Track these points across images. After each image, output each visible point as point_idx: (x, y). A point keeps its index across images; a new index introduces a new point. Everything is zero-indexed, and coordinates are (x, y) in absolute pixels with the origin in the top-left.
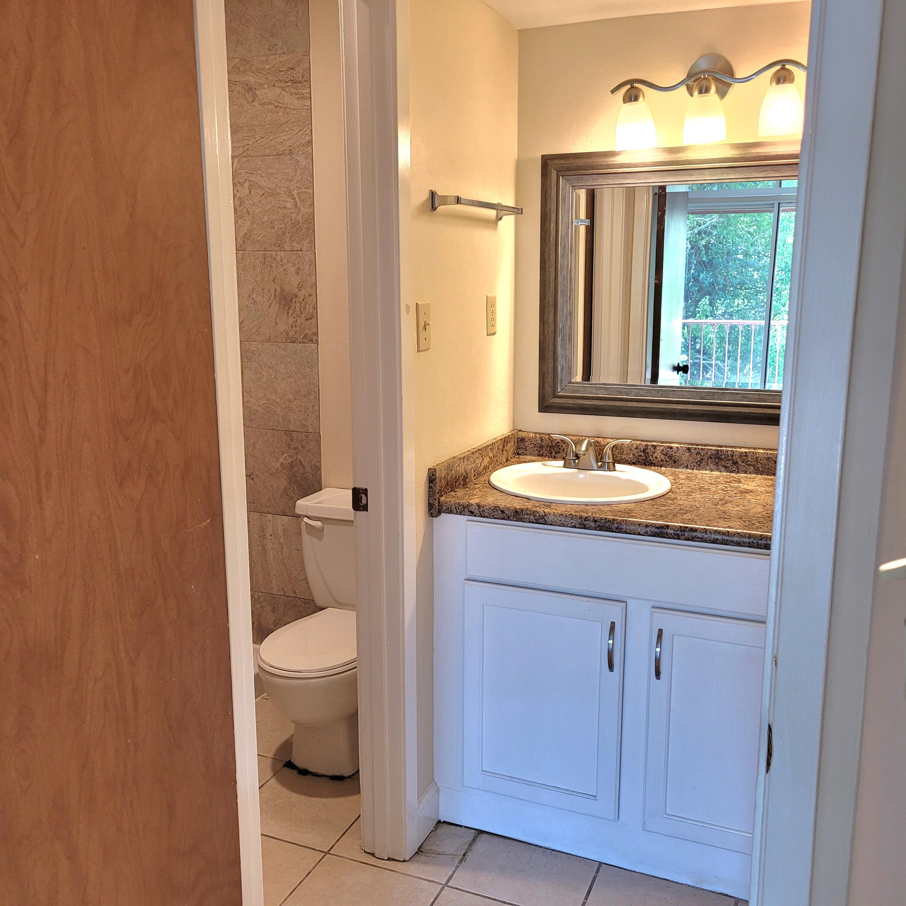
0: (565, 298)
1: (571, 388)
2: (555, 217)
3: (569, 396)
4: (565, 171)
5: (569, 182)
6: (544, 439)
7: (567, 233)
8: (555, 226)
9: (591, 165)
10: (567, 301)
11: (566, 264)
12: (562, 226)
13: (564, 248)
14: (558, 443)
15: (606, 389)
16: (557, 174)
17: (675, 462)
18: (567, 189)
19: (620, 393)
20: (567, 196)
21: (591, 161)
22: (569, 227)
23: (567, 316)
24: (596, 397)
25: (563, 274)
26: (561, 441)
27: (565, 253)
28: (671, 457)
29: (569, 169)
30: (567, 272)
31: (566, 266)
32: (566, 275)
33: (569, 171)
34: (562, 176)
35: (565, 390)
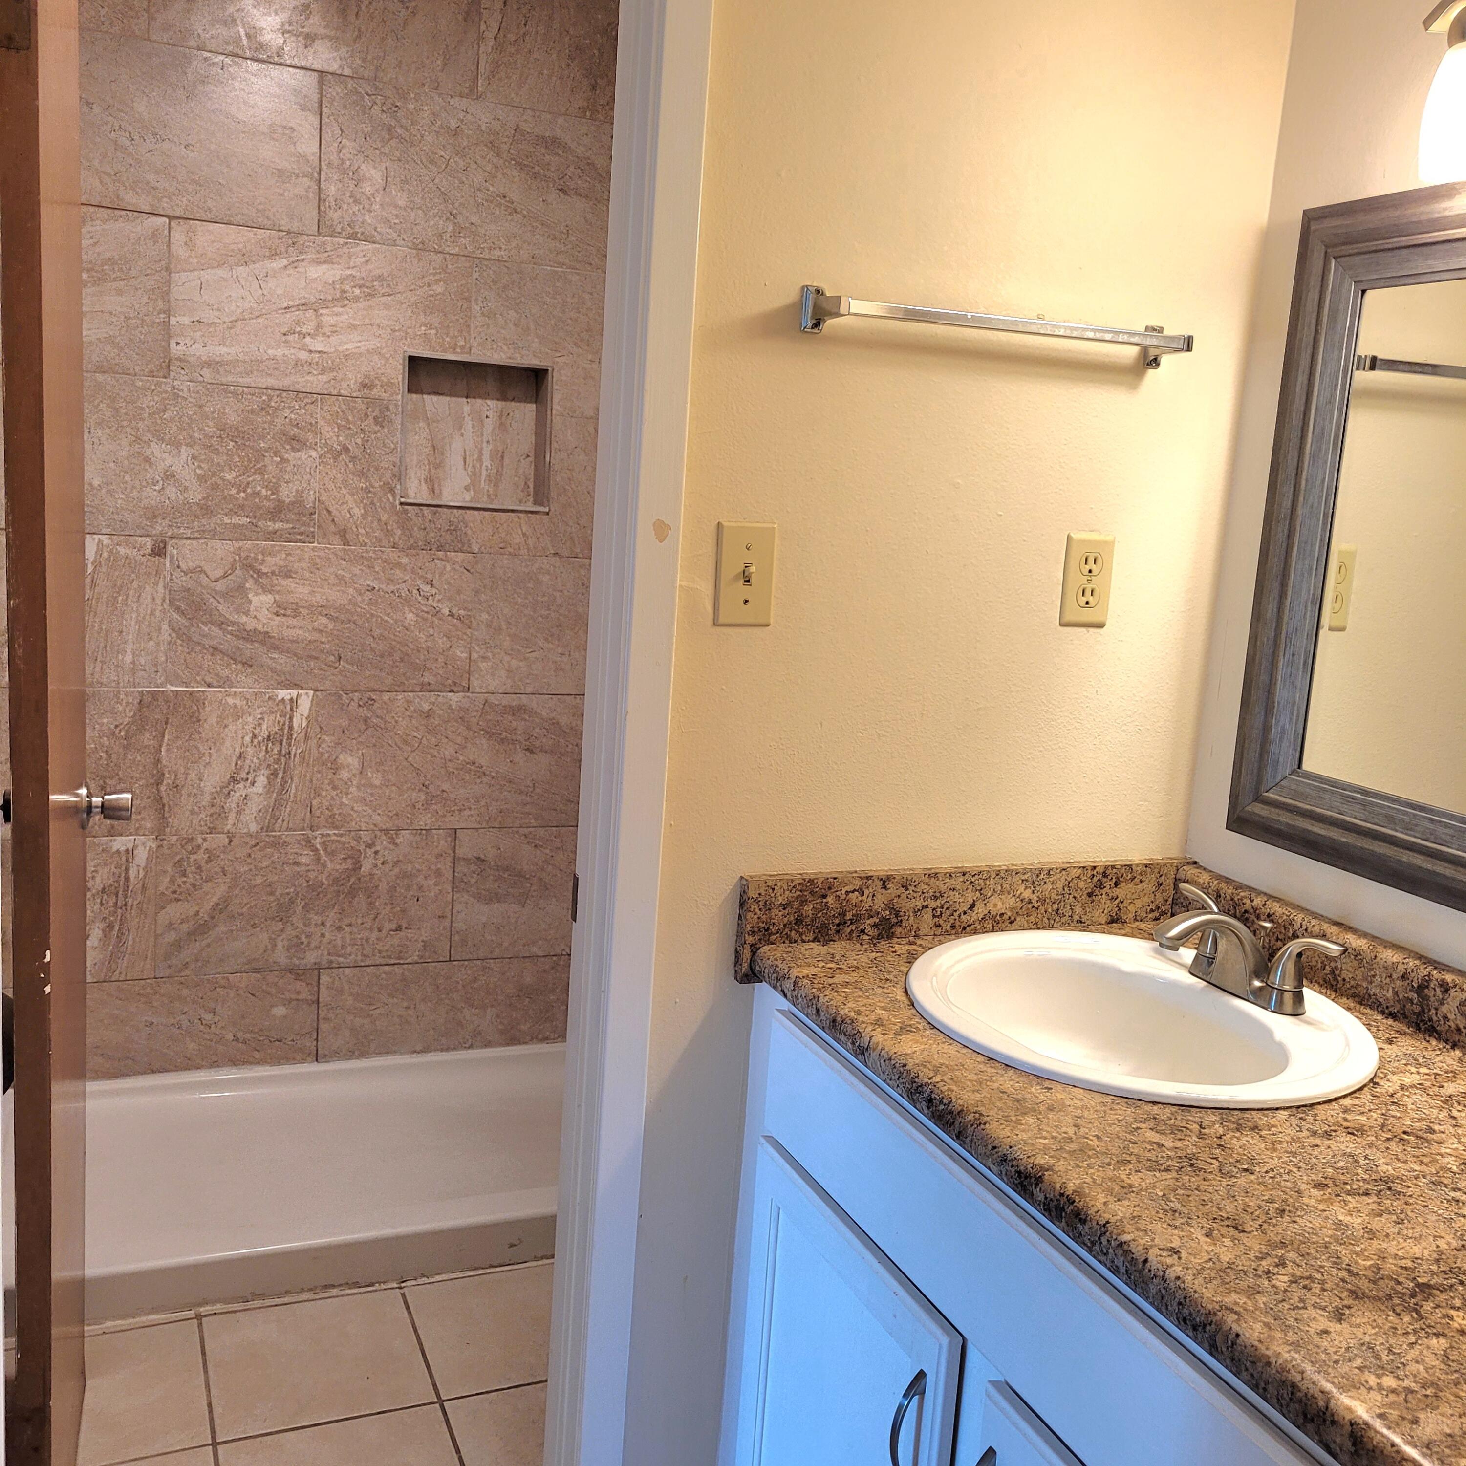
0: (1307, 562)
1: (1293, 787)
2: (1309, 360)
3: (1284, 804)
4: (1344, 244)
5: (1351, 272)
6: (1223, 895)
7: (1331, 402)
8: (1306, 382)
9: (1395, 225)
10: (1311, 569)
11: (1320, 478)
12: (1321, 383)
13: (1320, 437)
14: (1246, 911)
15: (1364, 805)
16: (1326, 252)
18: (1344, 291)
19: (1391, 820)
20: (1341, 307)
21: (1397, 213)
22: (1336, 385)
23: (1306, 607)
24: (1338, 819)
25: (1310, 502)
26: (1252, 911)
27: (1320, 450)
29: (1349, 240)
30: (1321, 497)
31: (1318, 482)
32: (1316, 504)
33: (1350, 243)
34: (1334, 258)
35: (1283, 787)
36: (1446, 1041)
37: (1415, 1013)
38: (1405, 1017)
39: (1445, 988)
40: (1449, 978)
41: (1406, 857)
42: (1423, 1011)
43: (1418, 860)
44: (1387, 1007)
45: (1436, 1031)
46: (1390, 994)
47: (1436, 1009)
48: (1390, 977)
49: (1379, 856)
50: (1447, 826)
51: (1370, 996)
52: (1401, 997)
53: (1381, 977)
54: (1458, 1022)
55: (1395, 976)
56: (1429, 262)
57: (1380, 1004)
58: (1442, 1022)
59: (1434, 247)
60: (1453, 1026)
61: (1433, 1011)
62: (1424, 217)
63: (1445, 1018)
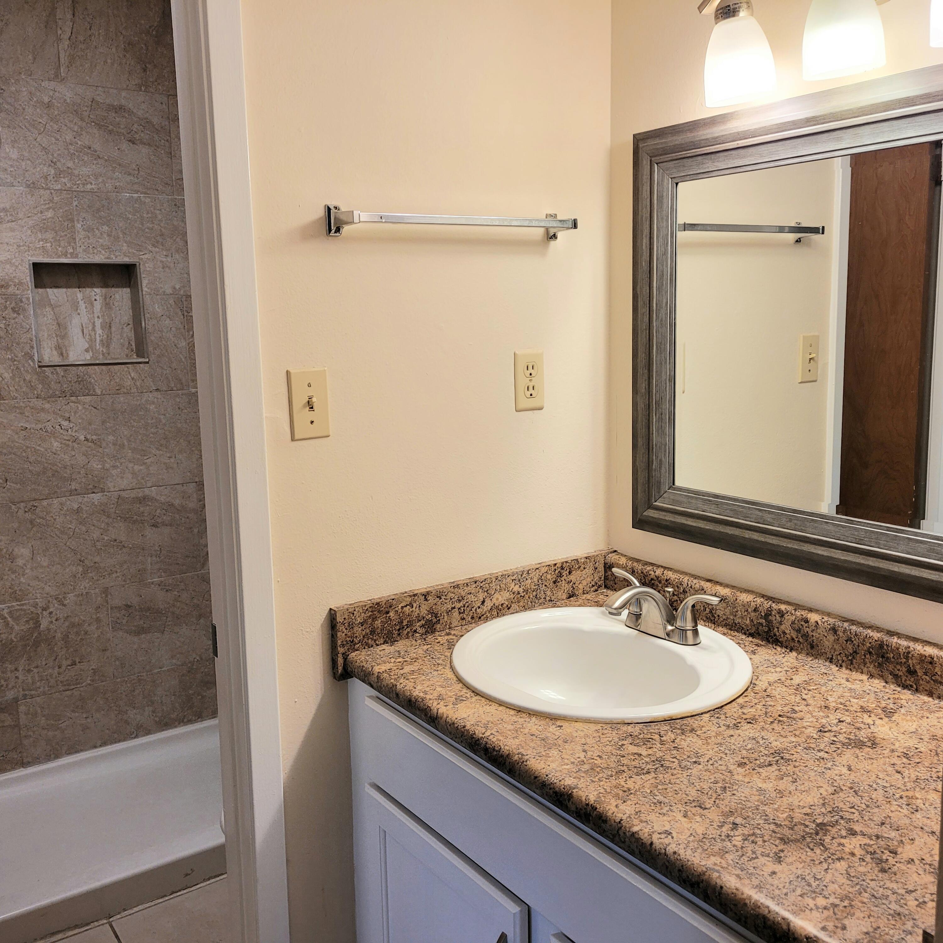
0: (663, 355)
1: (672, 497)
2: (648, 228)
3: (668, 508)
4: (661, 155)
5: (668, 172)
6: (636, 571)
7: (665, 253)
8: (648, 243)
9: (692, 142)
10: (666, 359)
11: (664, 301)
12: (658, 242)
13: (661, 277)
14: (652, 579)
15: (717, 504)
16: (651, 160)
17: (812, 647)
18: (665, 184)
19: (736, 513)
20: (665, 194)
21: (693, 134)
22: (667, 243)
23: (666, 384)
24: (703, 515)
25: (660, 318)
26: (655, 579)
27: (663, 285)
28: (806, 636)
29: (665, 152)
30: (666, 314)
31: (664, 305)
32: (664, 319)
33: (666, 154)
34: (657, 164)
35: (664, 498)
36: (786, 647)
37: (765, 632)
38: (759, 635)
39: (781, 614)
40: (783, 607)
41: (748, 534)
42: (770, 629)
43: (755, 536)
44: (748, 630)
45: (780, 642)
46: (748, 622)
47: (778, 628)
48: (747, 611)
49: (732, 536)
50: (770, 512)
51: (736, 624)
52: (755, 623)
53: (741, 611)
54: (792, 634)
55: (750, 610)
56: (716, 164)
57: (743, 629)
58: (782, 636)
59: (718, 155)
60: (788, 636)
61: (776, 629)
62: (708, 136)
63: (784, 633)
